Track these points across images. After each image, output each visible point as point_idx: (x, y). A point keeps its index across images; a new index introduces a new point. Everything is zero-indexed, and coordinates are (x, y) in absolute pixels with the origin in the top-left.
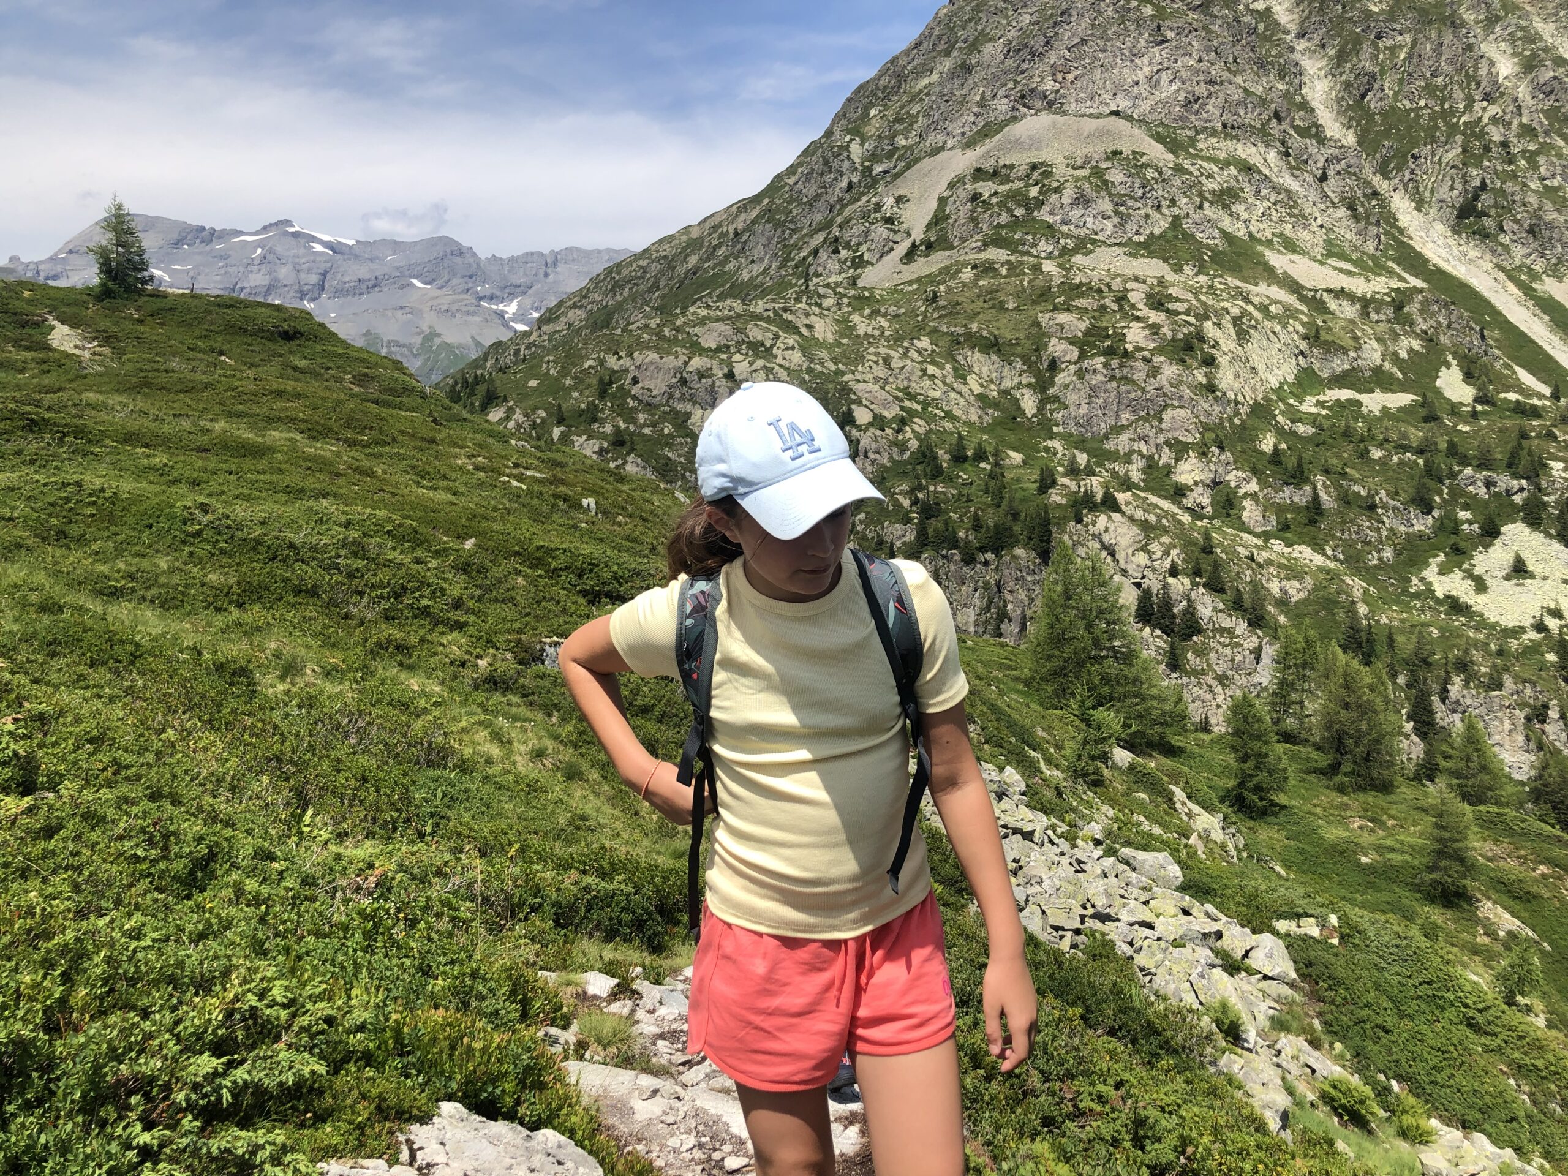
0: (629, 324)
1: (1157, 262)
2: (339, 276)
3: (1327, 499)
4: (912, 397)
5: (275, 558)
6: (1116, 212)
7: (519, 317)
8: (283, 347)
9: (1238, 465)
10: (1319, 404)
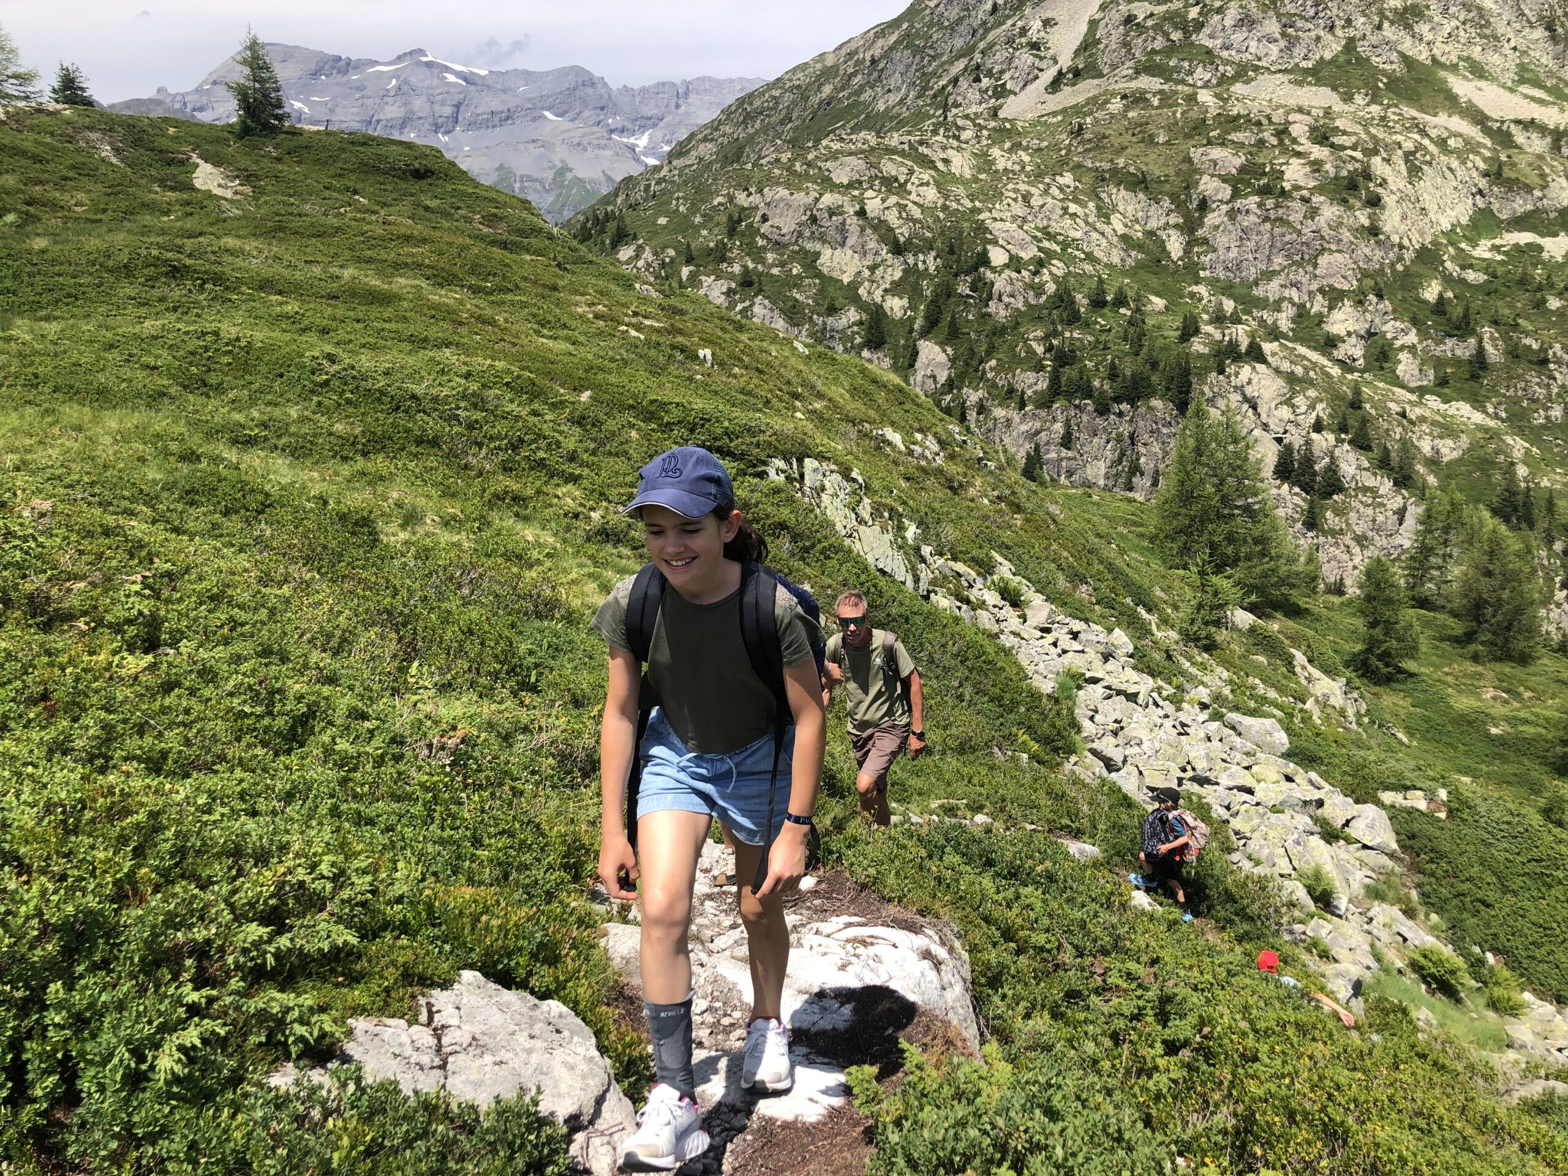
0: (760, 158)
1: (1326, 91)
2: (472, 108)
3: (1493, 353)
4: (1051, 237)
5: (398, 408)
6: (1284, 35)
7: (650, 151)
8: (414, 186)
9: (1397, 314)
10: (1496, 248)
